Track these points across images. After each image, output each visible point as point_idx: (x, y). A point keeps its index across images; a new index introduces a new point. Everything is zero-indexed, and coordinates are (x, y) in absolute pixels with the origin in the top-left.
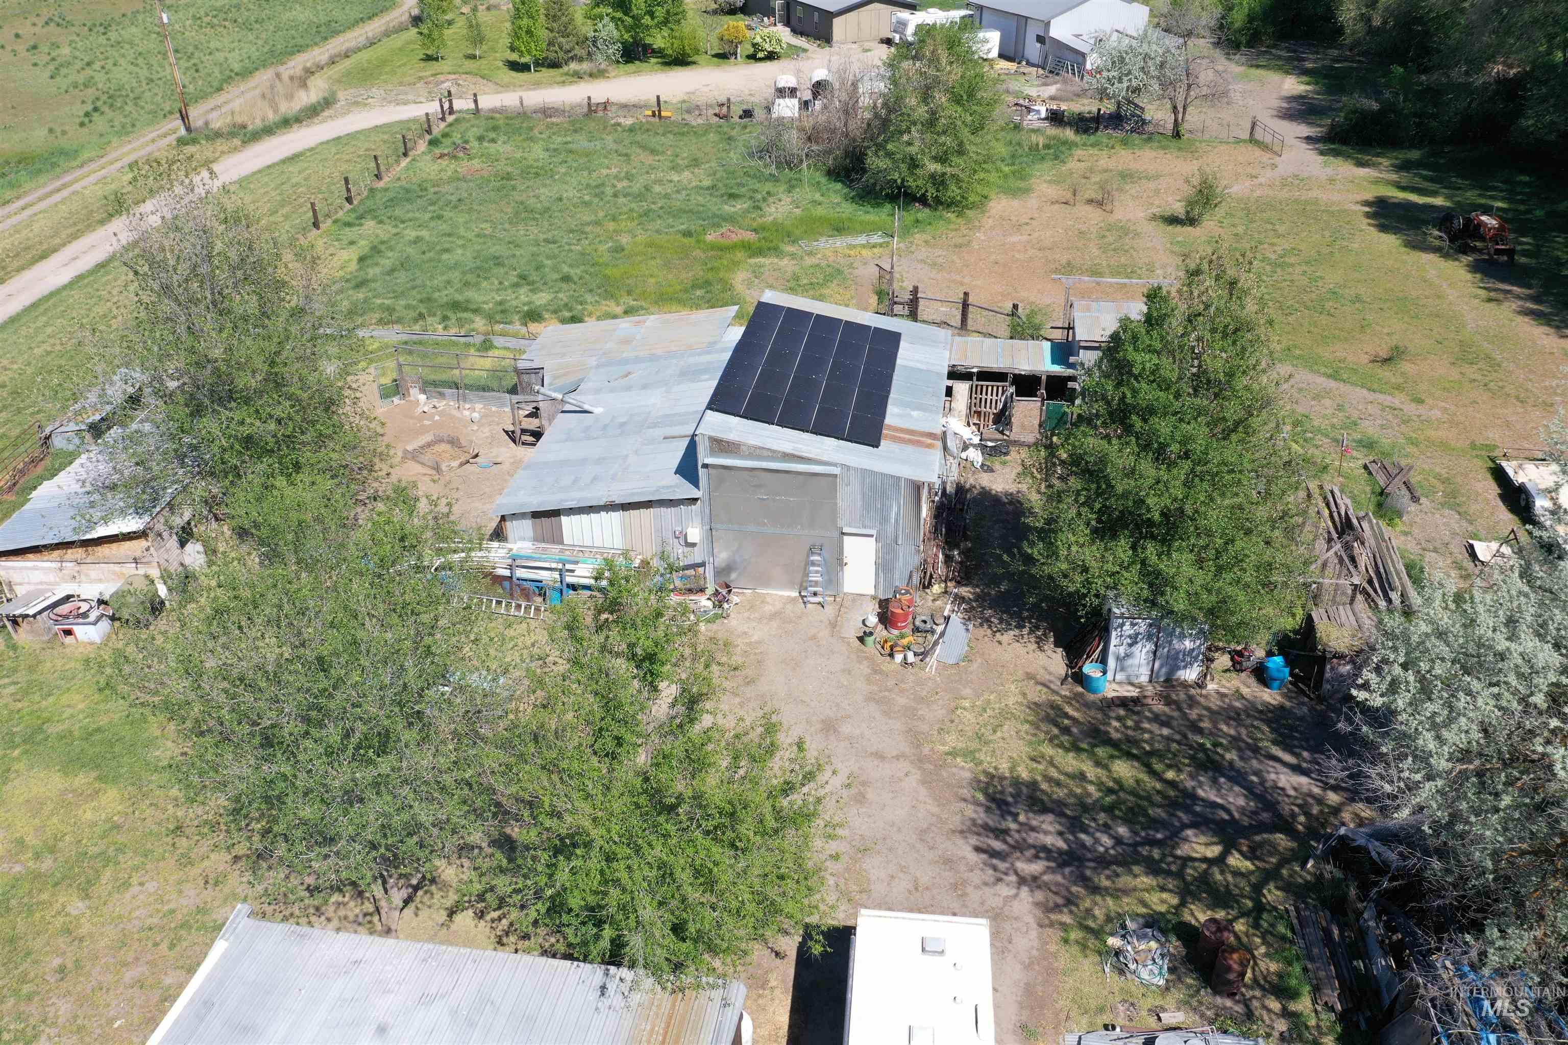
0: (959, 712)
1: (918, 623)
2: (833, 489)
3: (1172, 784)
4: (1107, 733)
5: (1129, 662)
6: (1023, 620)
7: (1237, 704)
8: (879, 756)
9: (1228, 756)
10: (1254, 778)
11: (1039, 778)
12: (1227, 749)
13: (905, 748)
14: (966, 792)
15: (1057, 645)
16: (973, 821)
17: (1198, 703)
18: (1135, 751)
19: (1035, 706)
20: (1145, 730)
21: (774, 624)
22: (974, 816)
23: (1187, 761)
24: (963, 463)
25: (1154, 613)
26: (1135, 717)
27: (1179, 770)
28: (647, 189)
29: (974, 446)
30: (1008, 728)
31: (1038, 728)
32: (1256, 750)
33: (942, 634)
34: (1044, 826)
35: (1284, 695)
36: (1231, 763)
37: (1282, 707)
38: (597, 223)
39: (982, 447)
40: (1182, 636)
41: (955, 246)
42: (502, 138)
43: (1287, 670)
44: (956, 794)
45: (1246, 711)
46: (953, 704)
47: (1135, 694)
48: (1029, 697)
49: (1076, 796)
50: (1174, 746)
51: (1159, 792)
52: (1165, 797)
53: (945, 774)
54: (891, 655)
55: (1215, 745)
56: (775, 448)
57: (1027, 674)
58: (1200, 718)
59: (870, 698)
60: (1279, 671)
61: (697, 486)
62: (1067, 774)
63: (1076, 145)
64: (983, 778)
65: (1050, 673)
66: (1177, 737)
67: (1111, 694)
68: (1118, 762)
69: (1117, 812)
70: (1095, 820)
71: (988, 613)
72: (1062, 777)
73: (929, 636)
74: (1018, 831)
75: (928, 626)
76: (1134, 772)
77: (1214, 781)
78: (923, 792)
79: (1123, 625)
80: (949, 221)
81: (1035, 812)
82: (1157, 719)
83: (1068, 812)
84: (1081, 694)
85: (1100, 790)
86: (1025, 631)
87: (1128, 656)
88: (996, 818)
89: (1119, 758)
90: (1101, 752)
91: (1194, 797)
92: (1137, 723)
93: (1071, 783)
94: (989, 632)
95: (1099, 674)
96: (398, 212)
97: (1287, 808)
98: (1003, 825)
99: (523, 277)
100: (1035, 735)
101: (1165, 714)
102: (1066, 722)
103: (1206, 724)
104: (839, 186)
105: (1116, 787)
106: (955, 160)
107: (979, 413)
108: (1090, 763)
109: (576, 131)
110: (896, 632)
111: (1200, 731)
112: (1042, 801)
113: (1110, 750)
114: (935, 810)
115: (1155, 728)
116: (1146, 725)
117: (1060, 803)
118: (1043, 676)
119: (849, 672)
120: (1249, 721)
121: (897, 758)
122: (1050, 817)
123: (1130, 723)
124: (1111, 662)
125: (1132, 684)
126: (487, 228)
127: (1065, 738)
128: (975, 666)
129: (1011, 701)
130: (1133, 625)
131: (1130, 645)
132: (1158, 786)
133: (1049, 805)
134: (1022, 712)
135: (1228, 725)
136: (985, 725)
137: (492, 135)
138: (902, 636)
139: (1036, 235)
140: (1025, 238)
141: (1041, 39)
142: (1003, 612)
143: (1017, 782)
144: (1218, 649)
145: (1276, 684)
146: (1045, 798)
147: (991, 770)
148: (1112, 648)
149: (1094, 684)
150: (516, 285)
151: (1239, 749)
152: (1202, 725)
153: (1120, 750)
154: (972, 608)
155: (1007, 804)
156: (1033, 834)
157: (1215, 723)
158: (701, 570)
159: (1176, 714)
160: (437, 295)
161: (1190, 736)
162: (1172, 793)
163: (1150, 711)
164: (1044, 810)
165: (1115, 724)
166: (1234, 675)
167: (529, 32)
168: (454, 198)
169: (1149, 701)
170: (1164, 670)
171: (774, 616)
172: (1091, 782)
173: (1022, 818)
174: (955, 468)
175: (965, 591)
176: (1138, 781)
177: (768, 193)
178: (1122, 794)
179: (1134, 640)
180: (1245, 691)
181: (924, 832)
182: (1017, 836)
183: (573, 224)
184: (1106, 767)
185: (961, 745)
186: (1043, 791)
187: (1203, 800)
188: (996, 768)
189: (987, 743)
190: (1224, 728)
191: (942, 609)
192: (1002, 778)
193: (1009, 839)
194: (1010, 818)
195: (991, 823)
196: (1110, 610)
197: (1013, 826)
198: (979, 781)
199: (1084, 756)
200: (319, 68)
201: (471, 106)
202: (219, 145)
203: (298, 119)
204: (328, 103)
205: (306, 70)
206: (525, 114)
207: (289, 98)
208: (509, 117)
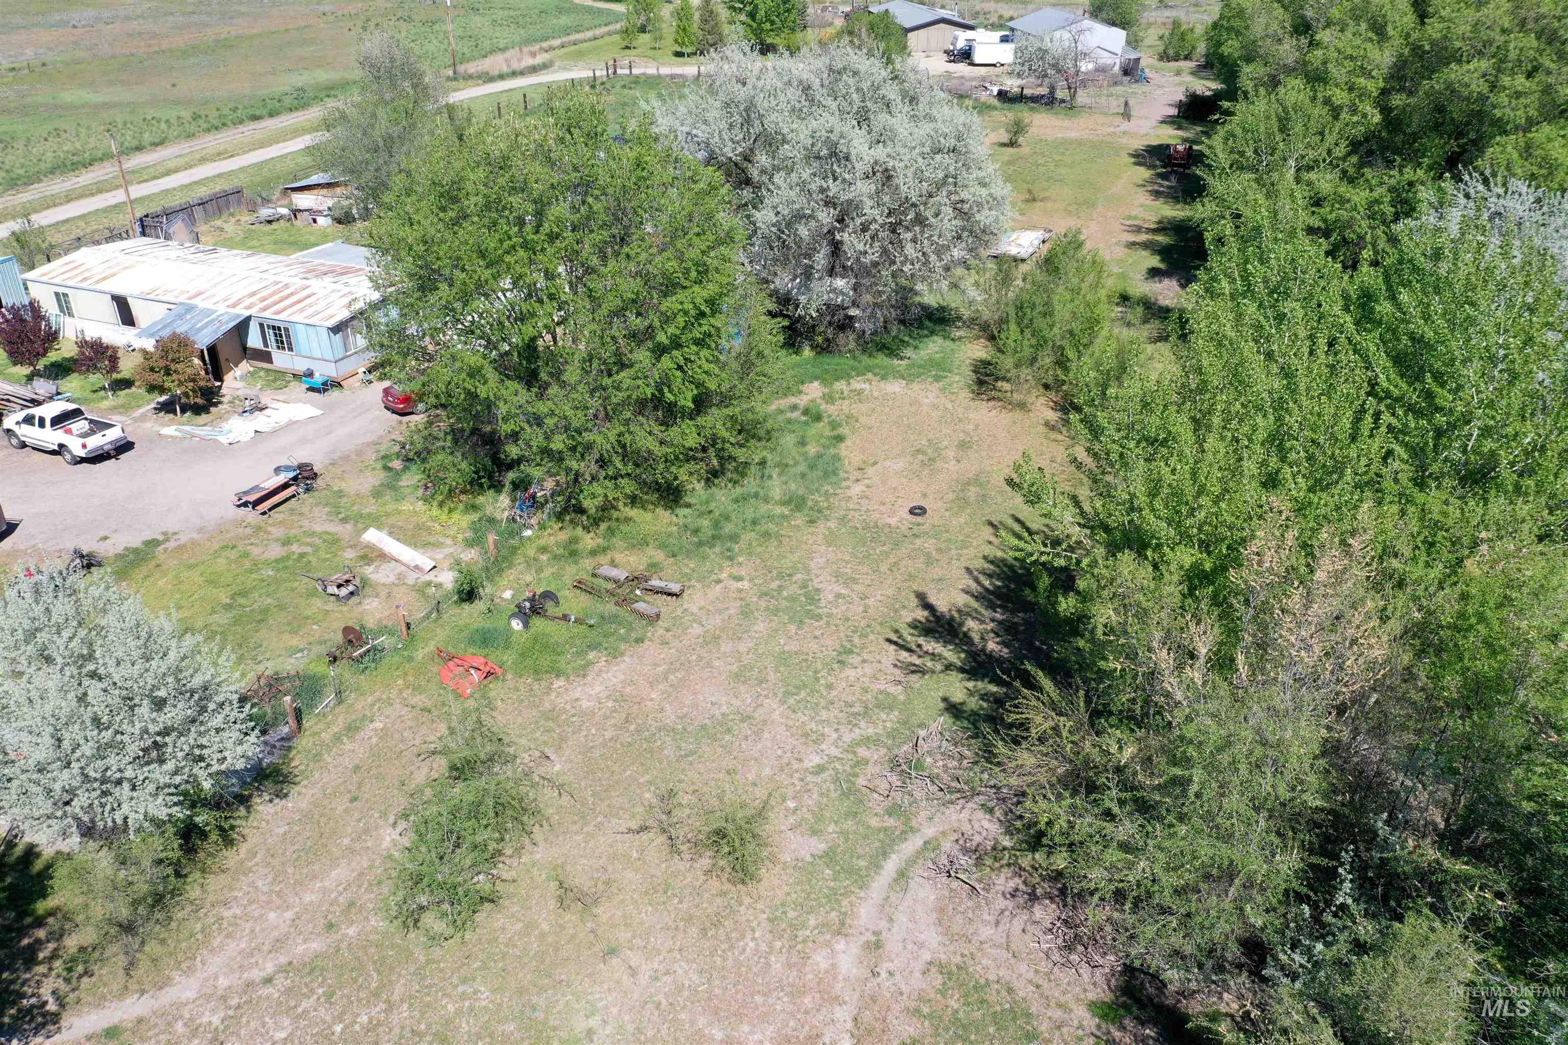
42: (638, 87)
137: (632, 85)
167: (686, 30)
200: (552, 48)
201: (627, 71)
202: (470, 82)
203: (522, 73)
204: (545, 66)
205: (541, 49)
206: (659, 76)
207: (520, 60)
208: (648, 77)
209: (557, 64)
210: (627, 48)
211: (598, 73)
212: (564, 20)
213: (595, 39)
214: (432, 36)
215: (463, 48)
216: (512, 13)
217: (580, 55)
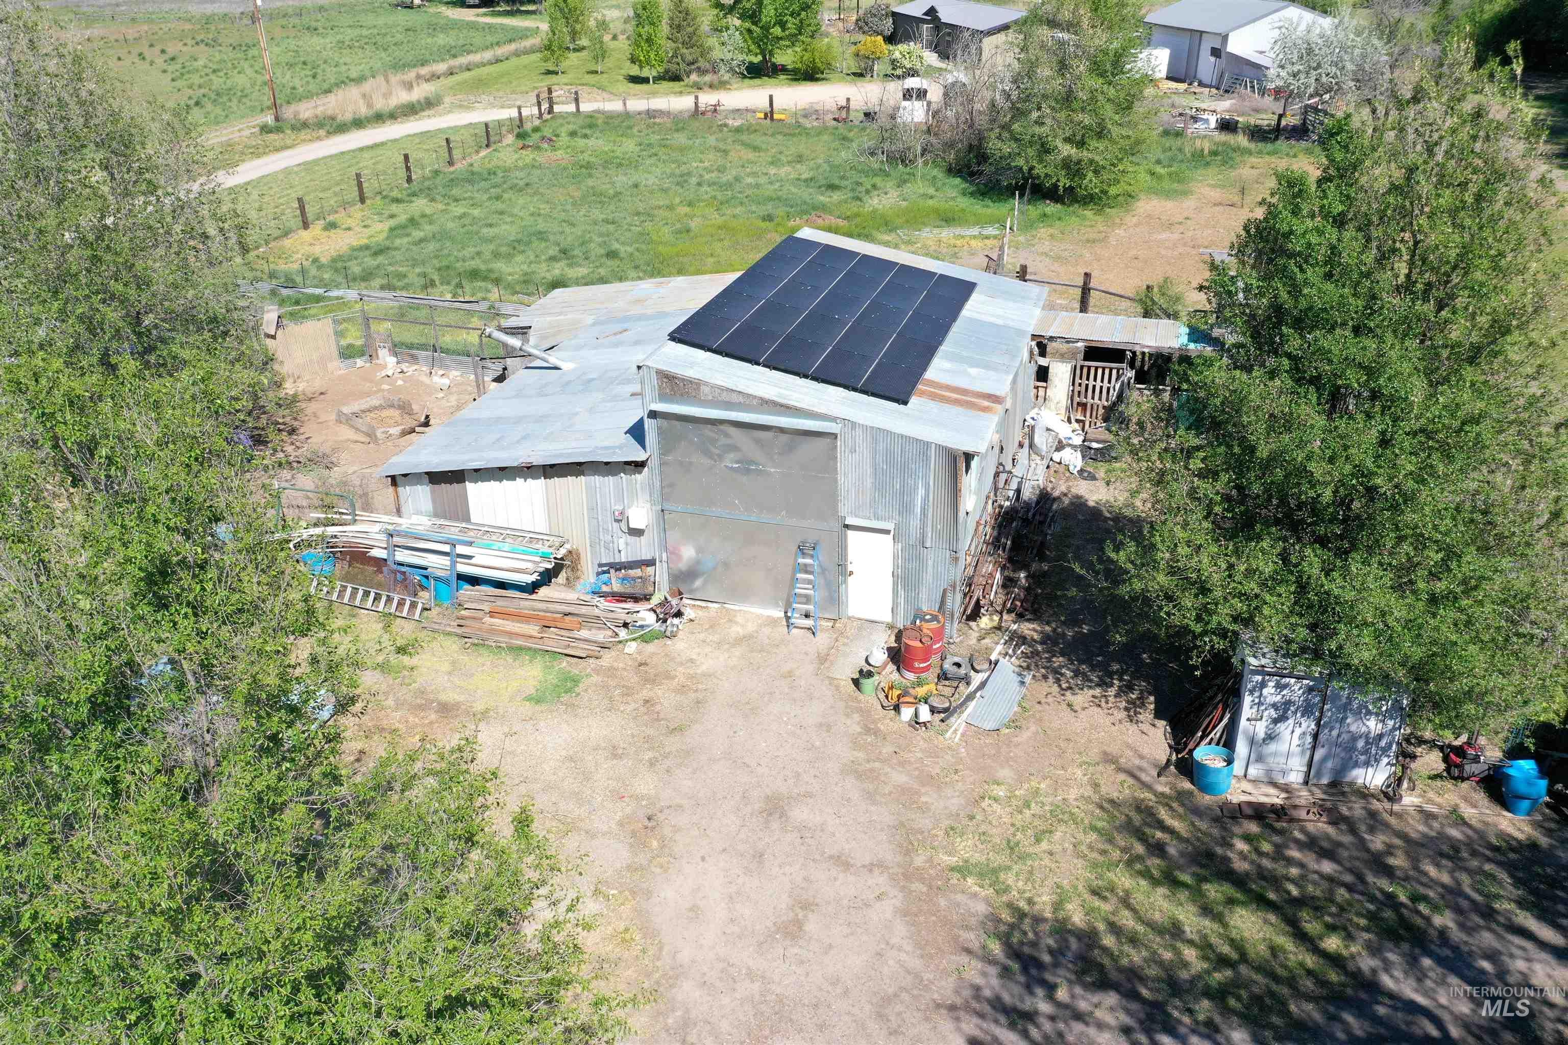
0: (984, 804)
1: (947, 666)
2: (832, 456)
3: (1335, 960)
4: (1227, 860)
5: (1272, 747)
6: (1111, 675)
7: (1455, 833)
8: (842, 862)
9: (1438, 920)
10: (1486, 965)
11: (1101, 927)
12: (1436, 908)
13: (888, 854)
14: (972, 938)
15: (1158, 714)
16: (977, 989)
17: (1387, 825)
18: (1272, 896)
19: (1110, 805)
20: (1290, 861)
21: (737, 652)
22: (979, 981)
23: (1363, 922)
24: (1054, 467)
25: (1317, 670)
26: (1277, 839)
27: (1349, 937)
28: (737, 179)
29: (1074, 447)
30: (1062, 836)
31: (1111, 841)
32: (1488, 914)
33: (983, 685)
34: (1099, 1014)
35: (1537, 825)
36: (1443, 933)
37: (1533, 846)
38: (670, 208)
39: (1085, 449)
40: (1363, 712)
41: (1088, 241)
42: (598, 134)
43: (1543, 784)
44: (956, 939)
45: (1469, 844)
46: (979, 791)
47: (1278, 801)
48: (1104, 790)
49: (1161, 963)
50: (1342, 894)
51: (1309, 972)
52: (1322, 982)
53: (943, 902)
54: (897, 708)
55: (1416, 898)
56: (750, 391)
57: (1105, 753)
58: (1390, 850)
59: (853, 771)
60: (1529, 783)
61: (643, 446)
62: (1150, 924)
63: (1250, 153)
64: (1006, 916)
65: (1141, 757)
66: (1348, 878)
67: (1236, 798)
68: (1241, 911)
69: (1232, 1002)
70: (1190, 1011)
71: (1058, 661)
72: (1140, 928)
73: (962, 687)
74: (1052, 1018)
75: (962, 671)
76: (1269, 932)
77: (1412, 962)
78: (900, 930)
79: (1263, 685)
80: (1084, 218)
81: (1087, 987)
82: (1312, 844)
83: (1145, 992)
84: (1190, 793)
85: (1205, 958)
86: (1112, 692)
87: (1270, 737)
88: (1017, 989)
89: (1243, 904)
90: (1214, 891)
91: (1372, 987)
92: (1278, 848)
93: (1156, 941)
94: (1055, 688)
95: (1220, 764)
96: (455, 192)
97: (1549, 1026)
98: (1027, 1004)
99: (564, 252)
100: (1103, 852)
101: (1328, 837)
102: (1159, 834)
103: (1398, 861)
104: (958, 181)
105: (1234, 956)
106: (1093, 143)
107: (1083, 406)
108: (1192, 909)
109: (677, 130)
110: (911, 676)
111: (1388, 872)
112: (1101, 967)
113: (1228, 889)
114: (916, 963)
115: (1309, 859)
116: (1295, 853)
117: (1133, 974)
118: (1129, 759)
119: (829, 727)
120: (1474, 863)
121: (870, 868)
122: (1111, 999)
123: (1266, 847)
124: (1242, 748)
125: (1274, 785)
126: (545, 208)
127: (1154, 863)
128: (1025, 735)
129: (1073, 794)
130: (1280, 687)
131: (1276, 721)
132: (1310, 961)
133: (1114, 975)
134: (1086, 813)
135: (1438, 865)
136: (1024, 829)
137: (588, 131)
138: (920, 684)
139: (1190, 234)
140: (1176, 236)
141: (1216, 52)
142: (1081, 662)
143: (1062, 929)
144: (1421, 741)
145: (1525, 805)
146: (1106, 961)
147: (1023, 904)
148: (1243, 723)
149: (1212, 779)
150: (553, 259)
151: (1458, 910)
152: (1391, 861)
153: (1247, 891)
154: (1036, 653)
155: (1040, 965)
156: (1078, 1027)
157: (1415, 862)
158: (650, 570)
159: (1347, 839)
160: (458, 265)
161: (1370, 878)
162: (1334, 976)
163: (1303, 830)
164: (1103, 984)
165: (1241, 845)
166: (1449, 785)
167: (649, 40)
168: (522, 183)
169: (1302, 814)
170: (1330, 764)
171: (739, 641)
172: (1191, 942)
173: (1062, 994)
174: (1041, 470)
175: (1029, 629)
176: (1274, 950)
177: (874, 186)
178: (1243, 969)
179: (1282, 712)
180: (1468, 812)
181: (887, 1000)
182: (1047, 1026)
183: (641, 207)
184: (1218, 918)
185: (977, 857)
186: (1105, 950)
187: (1391, 996)
188: (1030, 901)
189: (1022, 858)
190: (1432, 871)
191: (989, 650)
192: (1038, 920)
193: (1034, 1032)
194: (1040, 992)
195: (1007, 998)
196: (1243, 661)
197: (1044, 1007)
198: (999, 921)
199: (1183, 895)
200: (434, 77)
201: (572, 108)
202: (304, 135)
203: (393, 116)
204: (429, 104)
205: (418, 77)
206: (627, 115)
207: (387, 95)
208: (610, 117)
209: (447, 100)
210: (549, 72)
211: (525, 112)
212: (442, 39)
213: (498, 61)
214: (246, 65)
215: (296, 79)
216: (365, 32)
217: (480, 85)
